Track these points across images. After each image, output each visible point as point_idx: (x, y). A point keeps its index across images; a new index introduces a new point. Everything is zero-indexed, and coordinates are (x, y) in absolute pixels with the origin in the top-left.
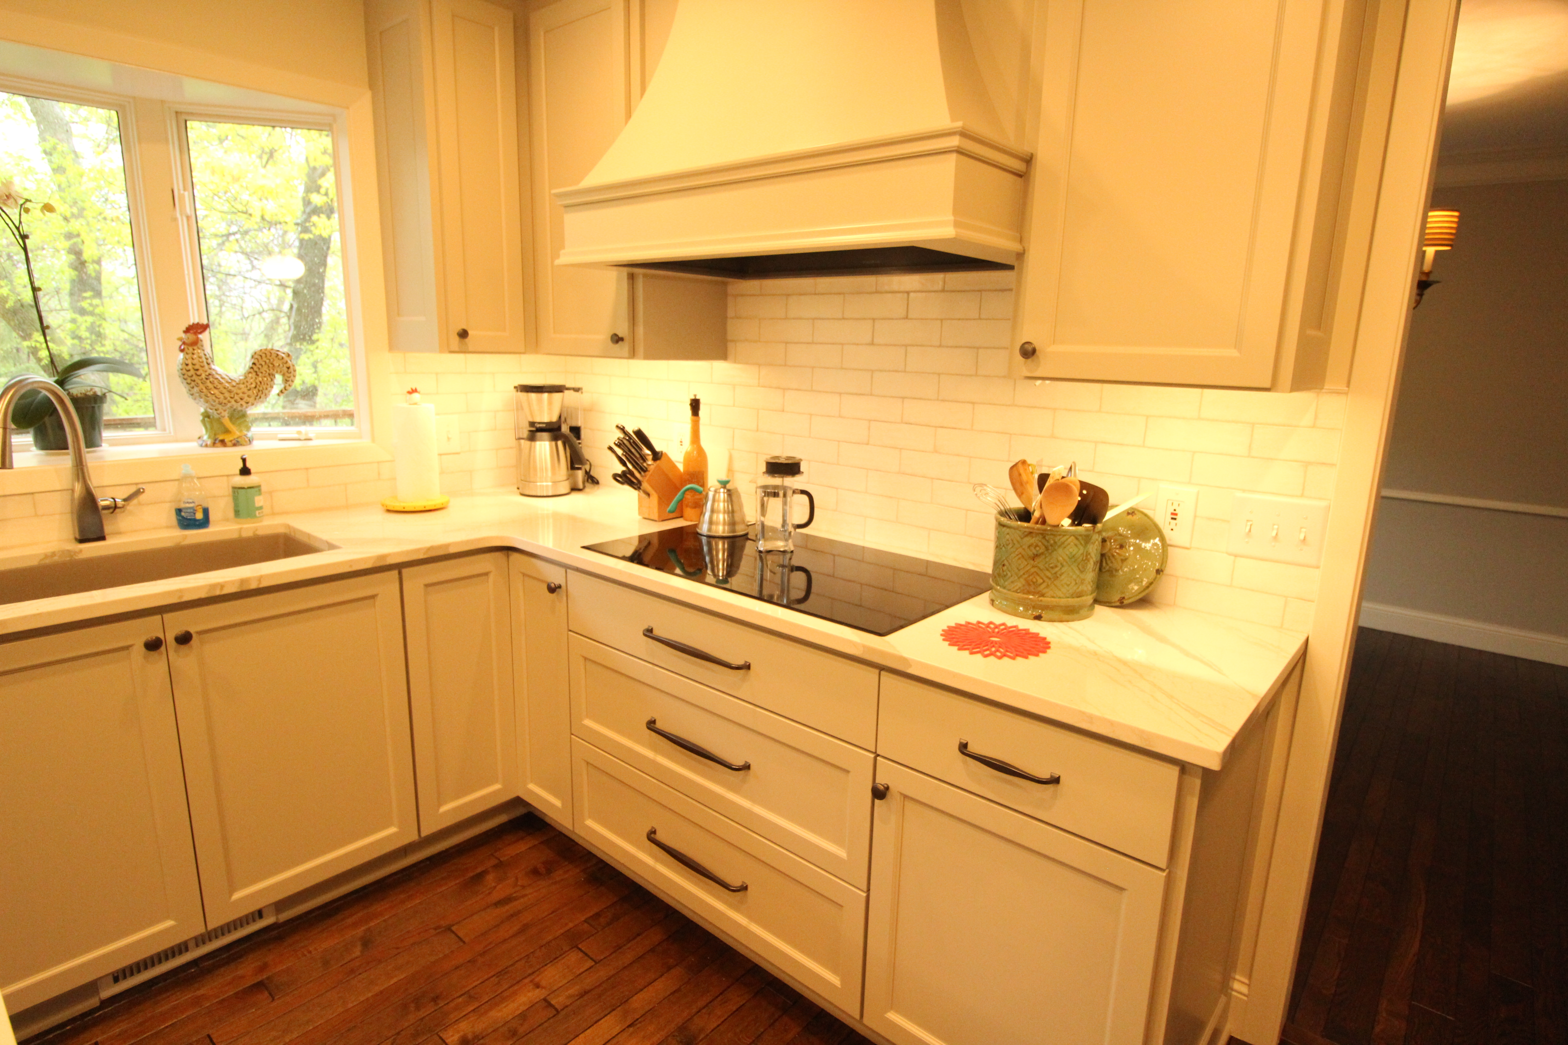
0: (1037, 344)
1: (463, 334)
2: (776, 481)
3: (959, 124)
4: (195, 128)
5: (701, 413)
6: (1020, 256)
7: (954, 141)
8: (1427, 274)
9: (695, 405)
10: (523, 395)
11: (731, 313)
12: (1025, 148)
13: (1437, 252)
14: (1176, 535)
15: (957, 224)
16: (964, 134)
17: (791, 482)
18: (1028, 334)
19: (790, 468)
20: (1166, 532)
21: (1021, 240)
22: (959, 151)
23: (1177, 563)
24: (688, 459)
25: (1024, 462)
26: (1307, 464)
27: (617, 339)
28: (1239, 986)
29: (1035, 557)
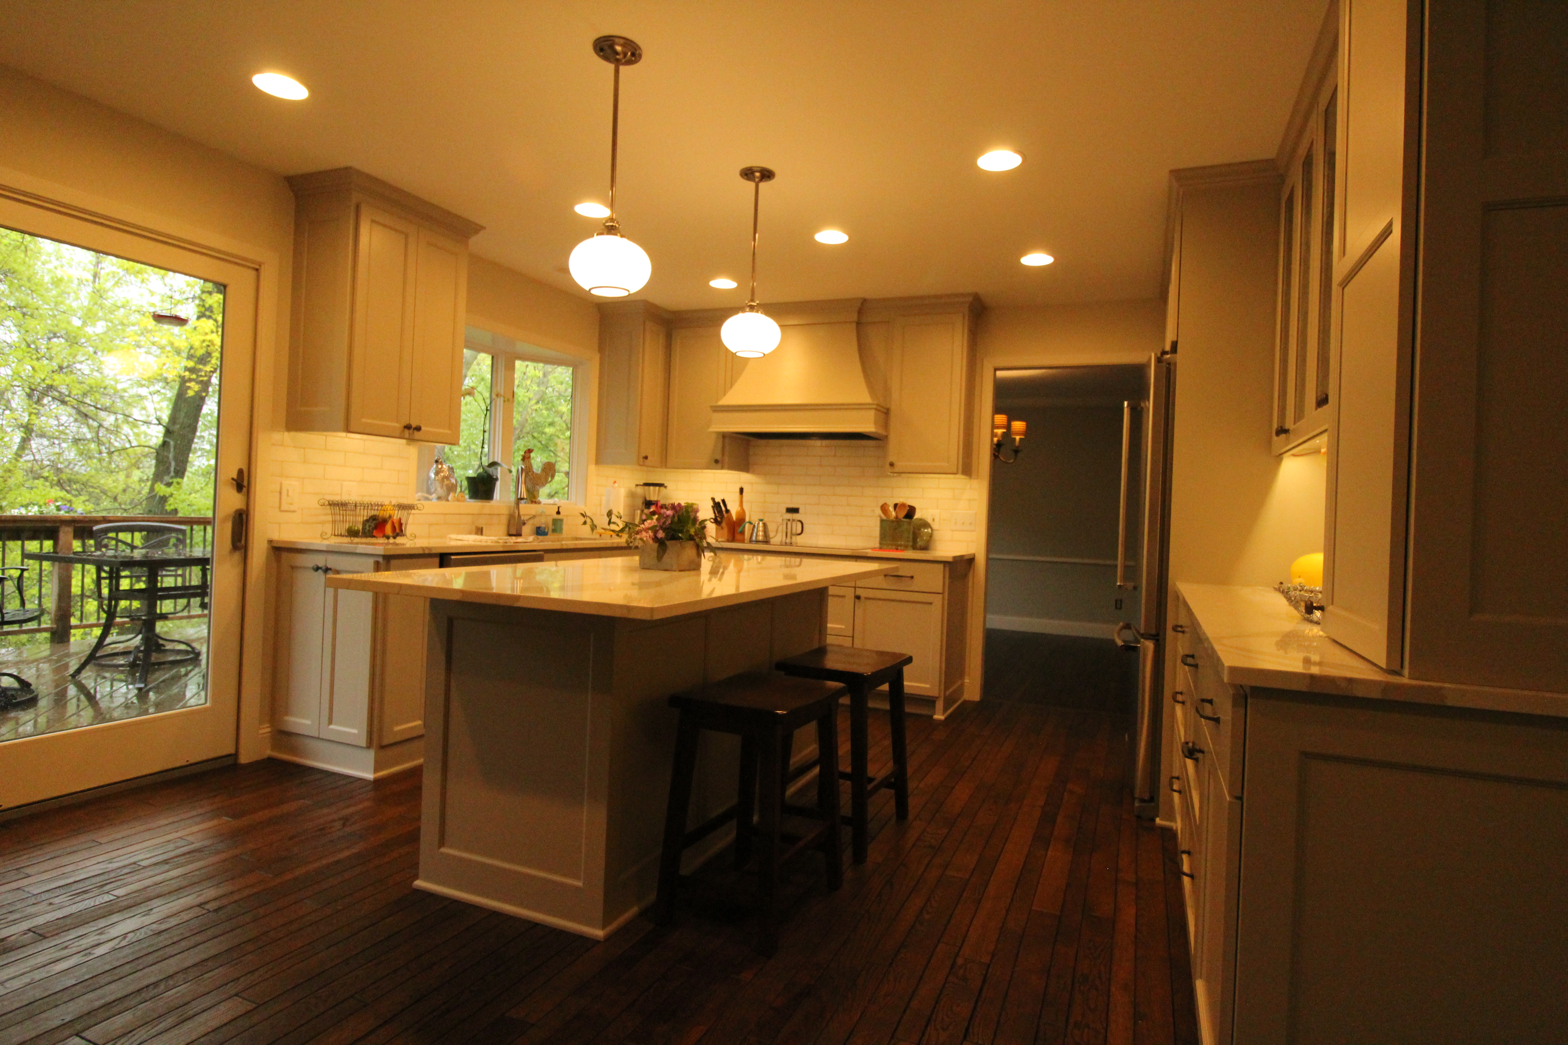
0: (895, 463)
1: (646, 458)
2: (790, 516)
3: (875, 402)
4: (518, 363)
5: (744, 494)
6: (886, 437)
7: (875, 406)
8: (1018, 447)
9: (741, 490)
10: (646, 488)
11: (751, 452)
12: (888, 406)
13: (1020, 439)
14: (935, 526)
15: (876, 428)
16: (878, 405)
17: (796, 516)
18: (891, 459)
19: (795, 510)
20: (932, 525)
21: (886, 432)
22: (876, 409)
23: (936, 535)
24: (738, 513)
25: (886, 504)
26: (970, 500)
27: (717, 461)
28: (967, 681)
29: (896, 529)
